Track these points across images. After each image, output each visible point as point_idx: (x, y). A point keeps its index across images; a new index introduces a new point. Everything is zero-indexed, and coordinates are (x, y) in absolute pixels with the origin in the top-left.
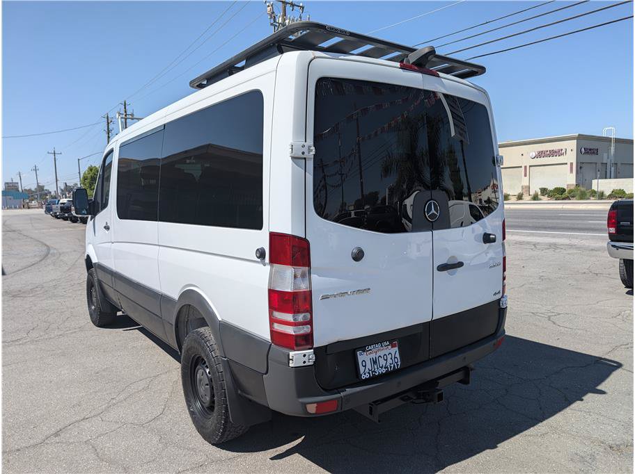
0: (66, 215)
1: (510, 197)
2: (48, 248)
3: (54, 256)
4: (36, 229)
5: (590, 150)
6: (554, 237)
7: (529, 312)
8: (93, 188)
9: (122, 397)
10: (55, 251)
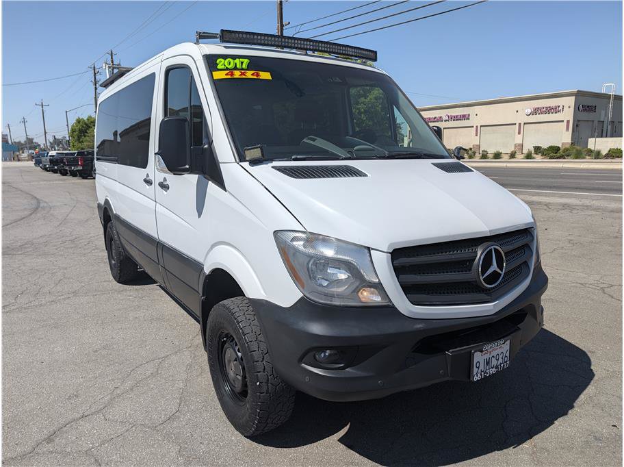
0: (56, 167)
1: (503, 155)
2: (38, 201)
3: (44, 210)
4: (25, 182)
5: (588, 107)
6: (561, 196)
7: (577, 283)
8: (81, 140)
9: (127, 385)
10: (45, 205)
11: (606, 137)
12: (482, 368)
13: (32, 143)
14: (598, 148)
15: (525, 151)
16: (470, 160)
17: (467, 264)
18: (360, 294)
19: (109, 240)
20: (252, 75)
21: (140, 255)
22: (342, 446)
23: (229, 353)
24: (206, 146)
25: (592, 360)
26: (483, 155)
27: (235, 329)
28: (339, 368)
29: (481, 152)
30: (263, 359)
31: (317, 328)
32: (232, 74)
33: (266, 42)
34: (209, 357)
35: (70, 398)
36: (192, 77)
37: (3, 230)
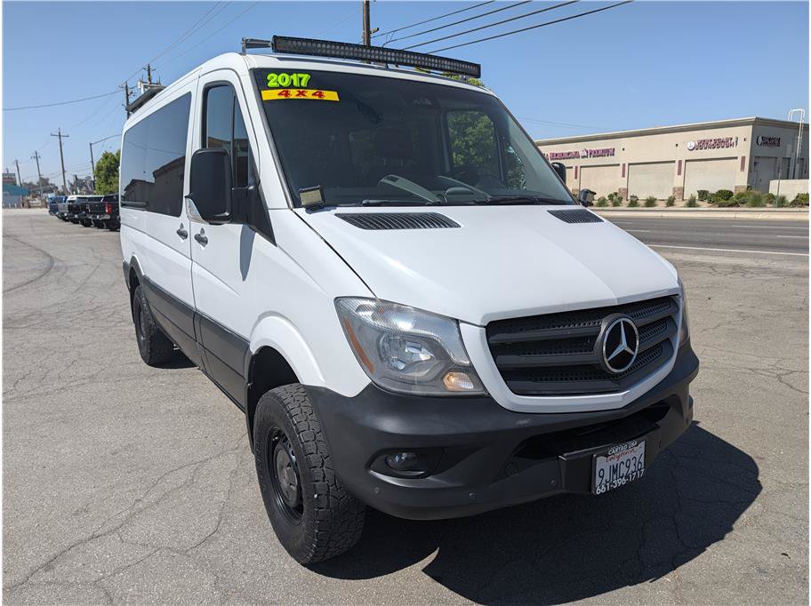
0: (76, 216)
1: (657, 202)
2: (52, 259)
3: (58, 271)
4: (36, 235)
5: (770, 139)
6: (732, 256)
7: (745, 368)
8: (109, 181)
9: (153, 497)
10: (61, 264)
11: (794, 178)
12: (607, 477)
13: (47, 184)
14: (782, 193)
15: (687, 197)
16: (616, 208)
17: (587, 341)
18: (445, 380)
19: (137, 310)
20: (314, 94)
21: (174, 330)
22: (427, 577)
23: (282, 457)
24: (251, 188)
25: (760, 468)
26: (631, 201)
27: (287, 426)
28: (418, 477)
29: (629, 198)
30: (323, 464)
31: (390, 425)
32: (287, 94)
33: (333, 52)
34: (257, 461)
35: (76, 514)
36: (235, 97)
37: (4, 296)
